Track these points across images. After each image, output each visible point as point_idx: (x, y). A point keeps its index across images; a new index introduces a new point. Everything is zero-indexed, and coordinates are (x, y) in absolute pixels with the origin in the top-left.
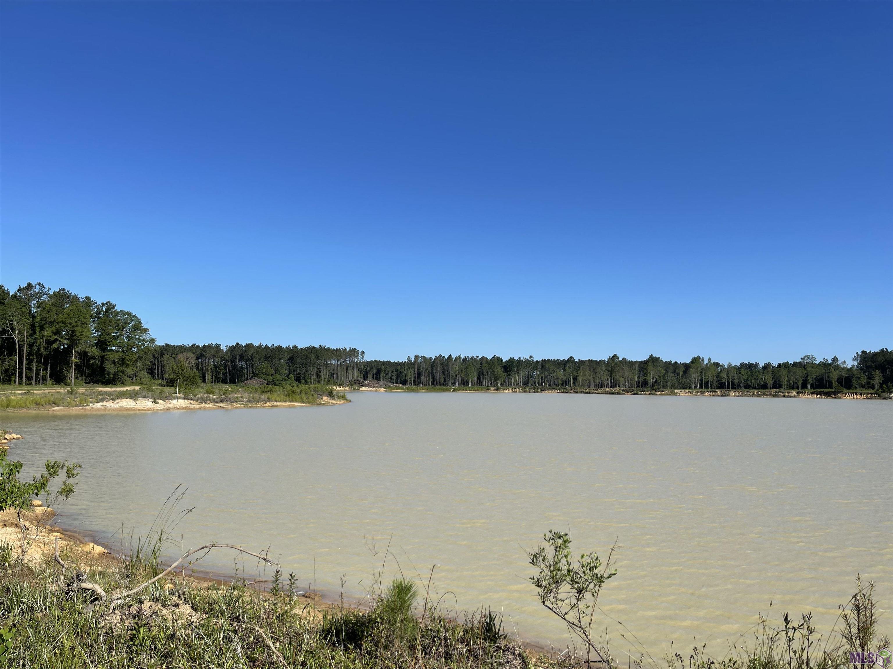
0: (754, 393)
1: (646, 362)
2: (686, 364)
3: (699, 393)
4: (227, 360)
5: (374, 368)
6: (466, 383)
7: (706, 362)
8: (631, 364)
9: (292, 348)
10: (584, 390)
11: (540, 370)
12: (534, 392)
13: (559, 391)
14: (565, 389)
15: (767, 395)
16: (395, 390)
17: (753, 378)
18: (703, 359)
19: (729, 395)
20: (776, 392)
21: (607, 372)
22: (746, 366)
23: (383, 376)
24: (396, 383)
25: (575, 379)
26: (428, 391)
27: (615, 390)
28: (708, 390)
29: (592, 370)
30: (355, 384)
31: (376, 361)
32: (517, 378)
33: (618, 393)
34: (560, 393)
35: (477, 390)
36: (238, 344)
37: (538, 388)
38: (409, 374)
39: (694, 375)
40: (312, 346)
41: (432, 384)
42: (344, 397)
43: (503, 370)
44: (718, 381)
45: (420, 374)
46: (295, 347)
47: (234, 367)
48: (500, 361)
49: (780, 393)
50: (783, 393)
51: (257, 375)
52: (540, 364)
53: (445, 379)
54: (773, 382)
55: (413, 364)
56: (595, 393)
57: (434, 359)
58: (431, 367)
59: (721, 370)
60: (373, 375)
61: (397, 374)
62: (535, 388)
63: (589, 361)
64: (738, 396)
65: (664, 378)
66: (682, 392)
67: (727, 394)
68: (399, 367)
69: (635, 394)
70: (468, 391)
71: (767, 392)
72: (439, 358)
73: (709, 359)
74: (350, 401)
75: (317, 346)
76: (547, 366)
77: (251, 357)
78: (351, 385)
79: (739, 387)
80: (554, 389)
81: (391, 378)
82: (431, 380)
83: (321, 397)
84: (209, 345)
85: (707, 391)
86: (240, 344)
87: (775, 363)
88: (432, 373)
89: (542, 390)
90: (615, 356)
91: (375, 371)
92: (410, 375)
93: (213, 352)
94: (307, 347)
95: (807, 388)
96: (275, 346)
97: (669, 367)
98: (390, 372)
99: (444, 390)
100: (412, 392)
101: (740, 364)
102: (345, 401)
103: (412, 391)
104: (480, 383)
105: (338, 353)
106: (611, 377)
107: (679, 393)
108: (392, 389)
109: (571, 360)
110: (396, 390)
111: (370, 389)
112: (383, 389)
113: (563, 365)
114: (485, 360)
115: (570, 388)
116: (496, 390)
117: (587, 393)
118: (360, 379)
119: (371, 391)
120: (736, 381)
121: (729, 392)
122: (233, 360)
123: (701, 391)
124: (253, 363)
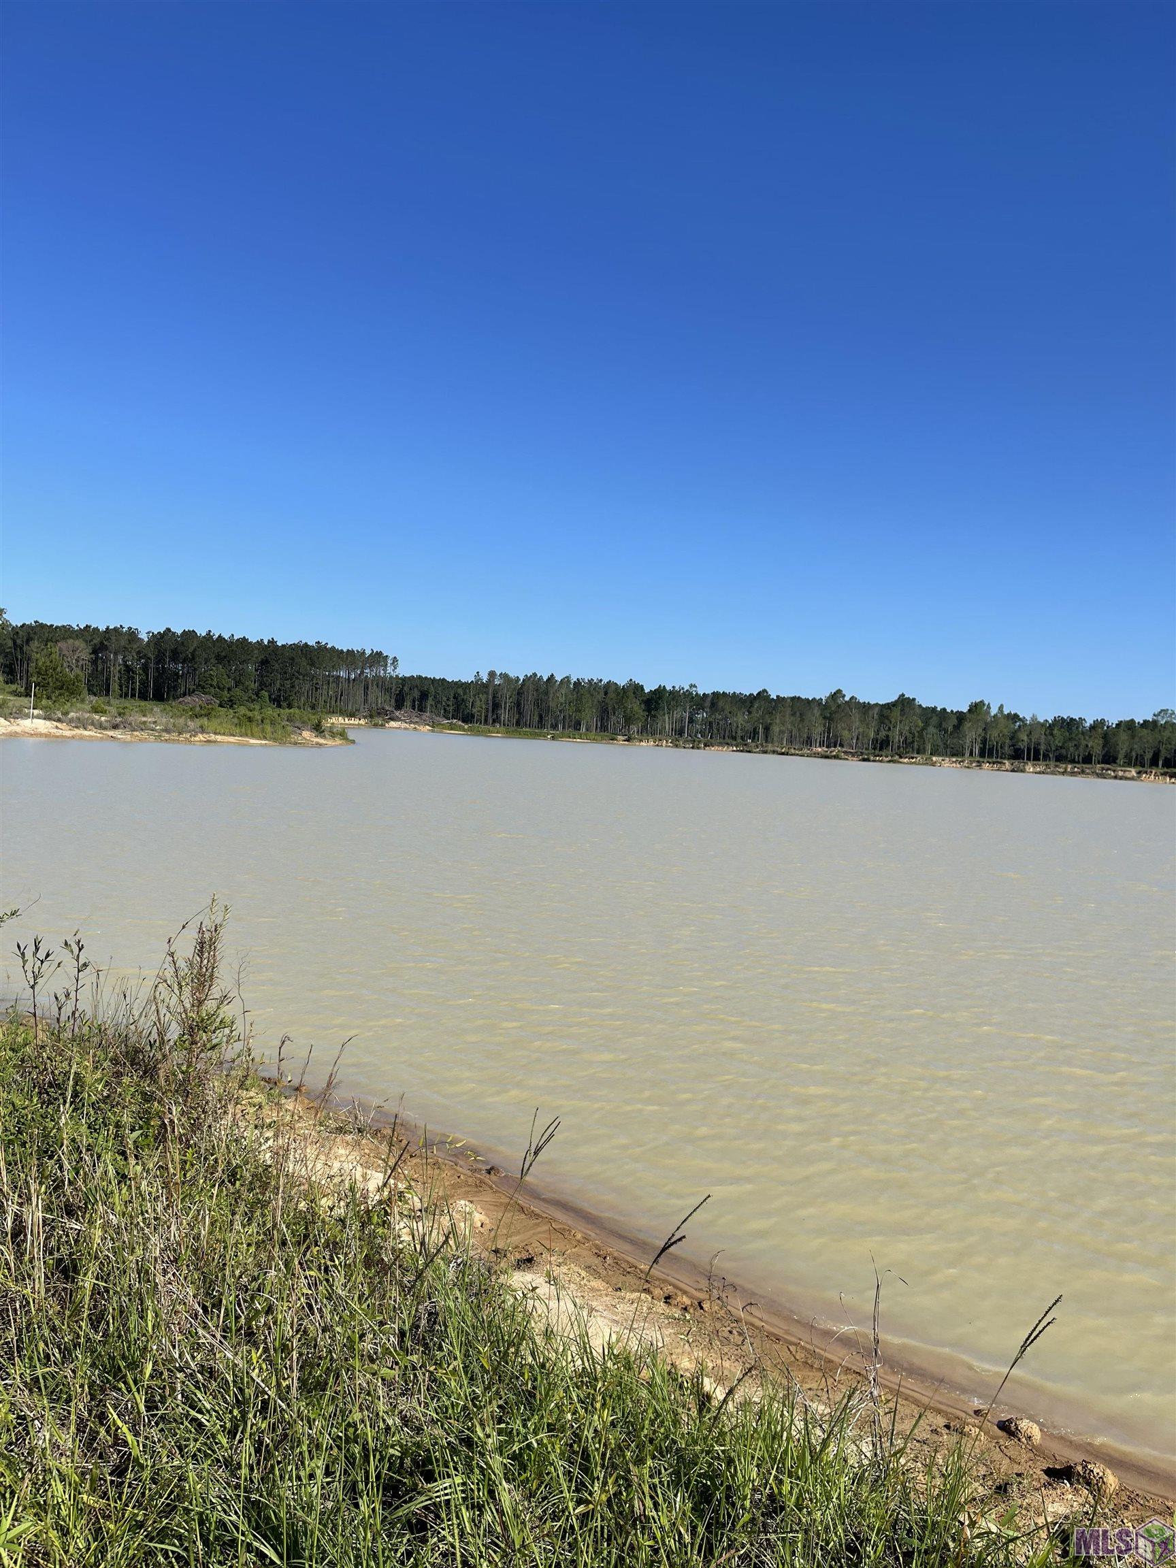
0: (1066, 769)
1: (889, 707)
2: (962, 712)
3: (974, 765)
4: (149, 658)
5: (415, 689)
6: (577, 726)
7: (994, 711)
8: (866, 707)
9: (266, 643)
10: (779, 749)
11: (708, 710)
12: (693, 748)
13: (735, 749)
14: (746, 745)
15: (1088, 774)
16: (449, 729)
17: (1071, 744)
18: (989, 707)
19: (1023, 771)
20: (1103, 769)
21: (821, 720)
22: (1063, 723)
23: (431, 705)
24: (453, 717)
25: (767, 729)
26: (507, 735)
27: (831, 752)
28: (990, 761)
29: (798, 714)
30: (377, 716)
31: (420, 677)
32: (666, 722)
33: (836, 757)
34: (737, 751)
35: (594, 739)
36: (168, 630)
37: (699, 742)
38: (478, 703)
39: (971, 735)
40: (304, 642)
41: (518, 723)
42: (342, 735)
43: (643, 706)
44: (1013, 746)
45: (496, 706)
46: (272, 642)
47: (161, 673)
48: (640, 690)
49: (1109, 772)
50: (1114, 771)
51: (203, 688)
52: (709, 699)
53: (541, 717)
54: (1104, 752)
55: (485, 686)
56: (797, 755)
57: (524, 680)
58: (518, 694)
59: (1020, 726)
60: (414, 701)
61: (456, 703)
62: (694, 741)
63: (793, 699)
64: (1039, 773)
65: (921, 736)
66: (946, 762)
67: (1022, 768)
68: (460, 691)
69: (864, 760)
70: (578, 740)
71: (1089, 768)
72: (533, 680)
73: (1001, 707)
74: (353, 742)
75: (312, 643)
76: (721, 704)
77: (193, 654)
78: (371, 716)
79: (1046, 757)
80: (728, 744)
81: (445, 709)
82: (517, 716)
83: (299, 731)
84: (115, 629)
85: (988, 762)
86: (172, 630)
87: (1113, 721)
88: (518, 705)
89: (706, 745)
90: (839, 691)
91: (416, 694)
92: (479, 705)
93: (123, 643)
94: (294, 644)
95: (1157, 766)
96: (236, 638)
97: (932, 717)
98: (445, 699)
99: (535, 736)
100: (478, 735)
101: (1053, 718)
102: (344, 741)
103: (479, 733)
104: (604, 728)
105: (351, 658)
106: (829, 729)
107: (940, 763)
108: (443, 728)
109: (763, 695)
110: (451, 730)
111: (404, 725)
112: (428, 727)
113: (748, 704)
114: (613, 688)
115: (754, 744)
116: (627, 740)
117: (783, 754)
118: (387, 708)
119: (405, 729)
120: (1042, 748)
121: (1024, 766)
122: (160, 659)
123: (978, 762)
124: (196, 666)
